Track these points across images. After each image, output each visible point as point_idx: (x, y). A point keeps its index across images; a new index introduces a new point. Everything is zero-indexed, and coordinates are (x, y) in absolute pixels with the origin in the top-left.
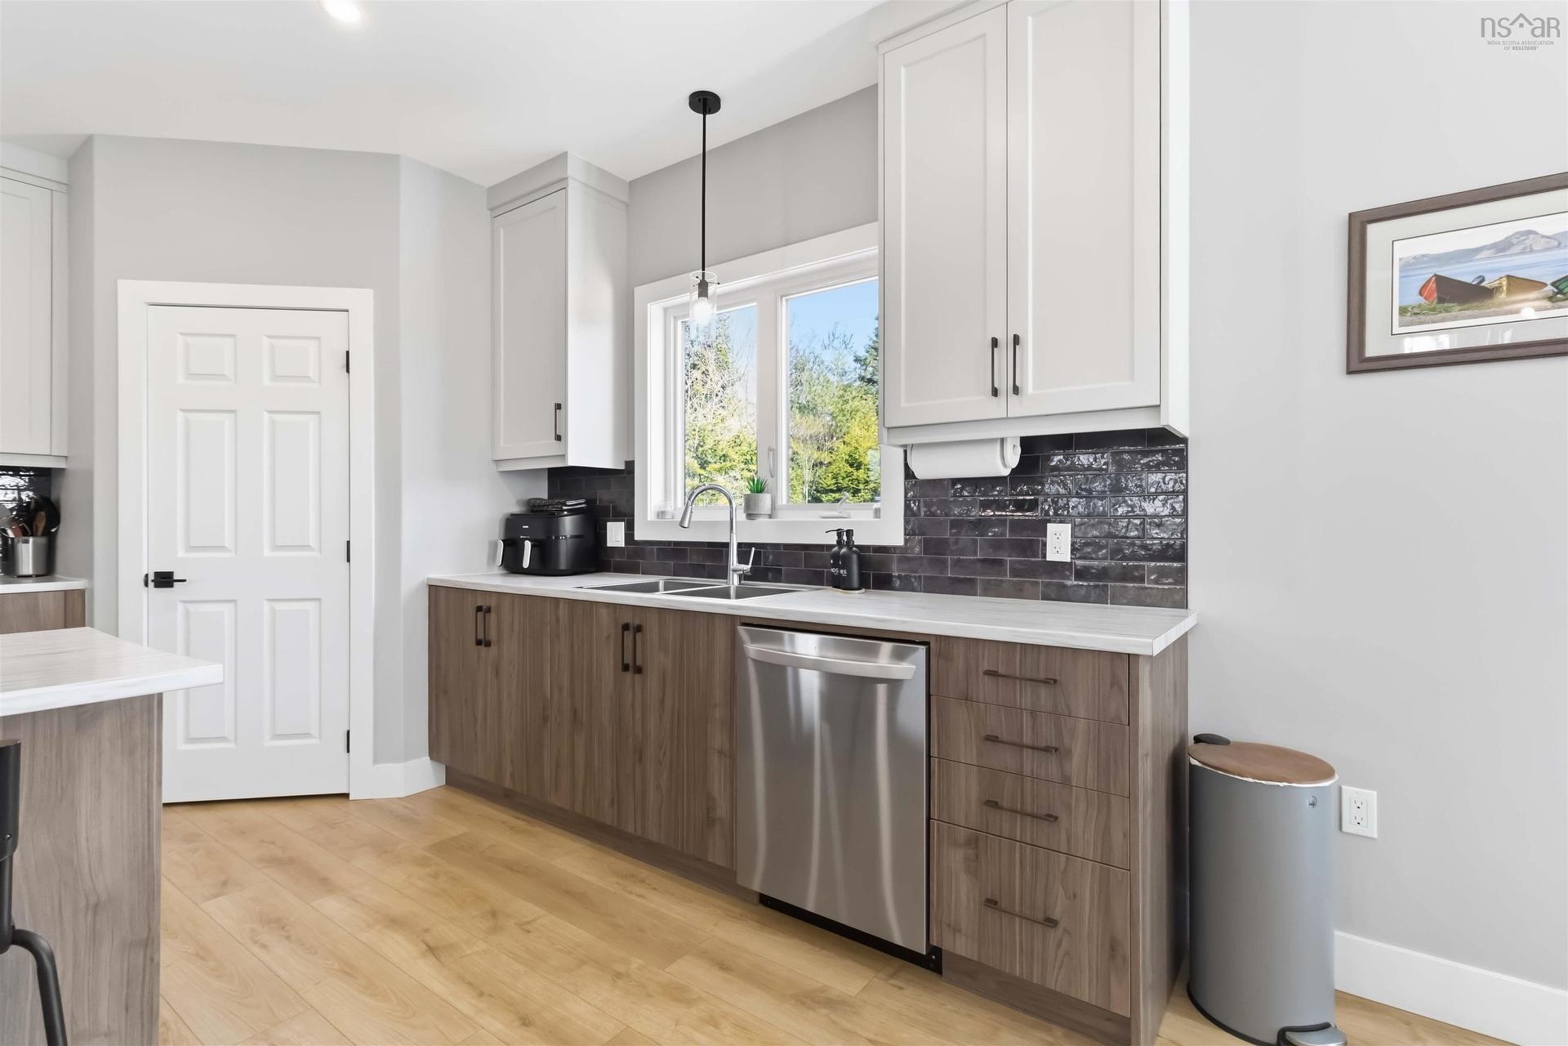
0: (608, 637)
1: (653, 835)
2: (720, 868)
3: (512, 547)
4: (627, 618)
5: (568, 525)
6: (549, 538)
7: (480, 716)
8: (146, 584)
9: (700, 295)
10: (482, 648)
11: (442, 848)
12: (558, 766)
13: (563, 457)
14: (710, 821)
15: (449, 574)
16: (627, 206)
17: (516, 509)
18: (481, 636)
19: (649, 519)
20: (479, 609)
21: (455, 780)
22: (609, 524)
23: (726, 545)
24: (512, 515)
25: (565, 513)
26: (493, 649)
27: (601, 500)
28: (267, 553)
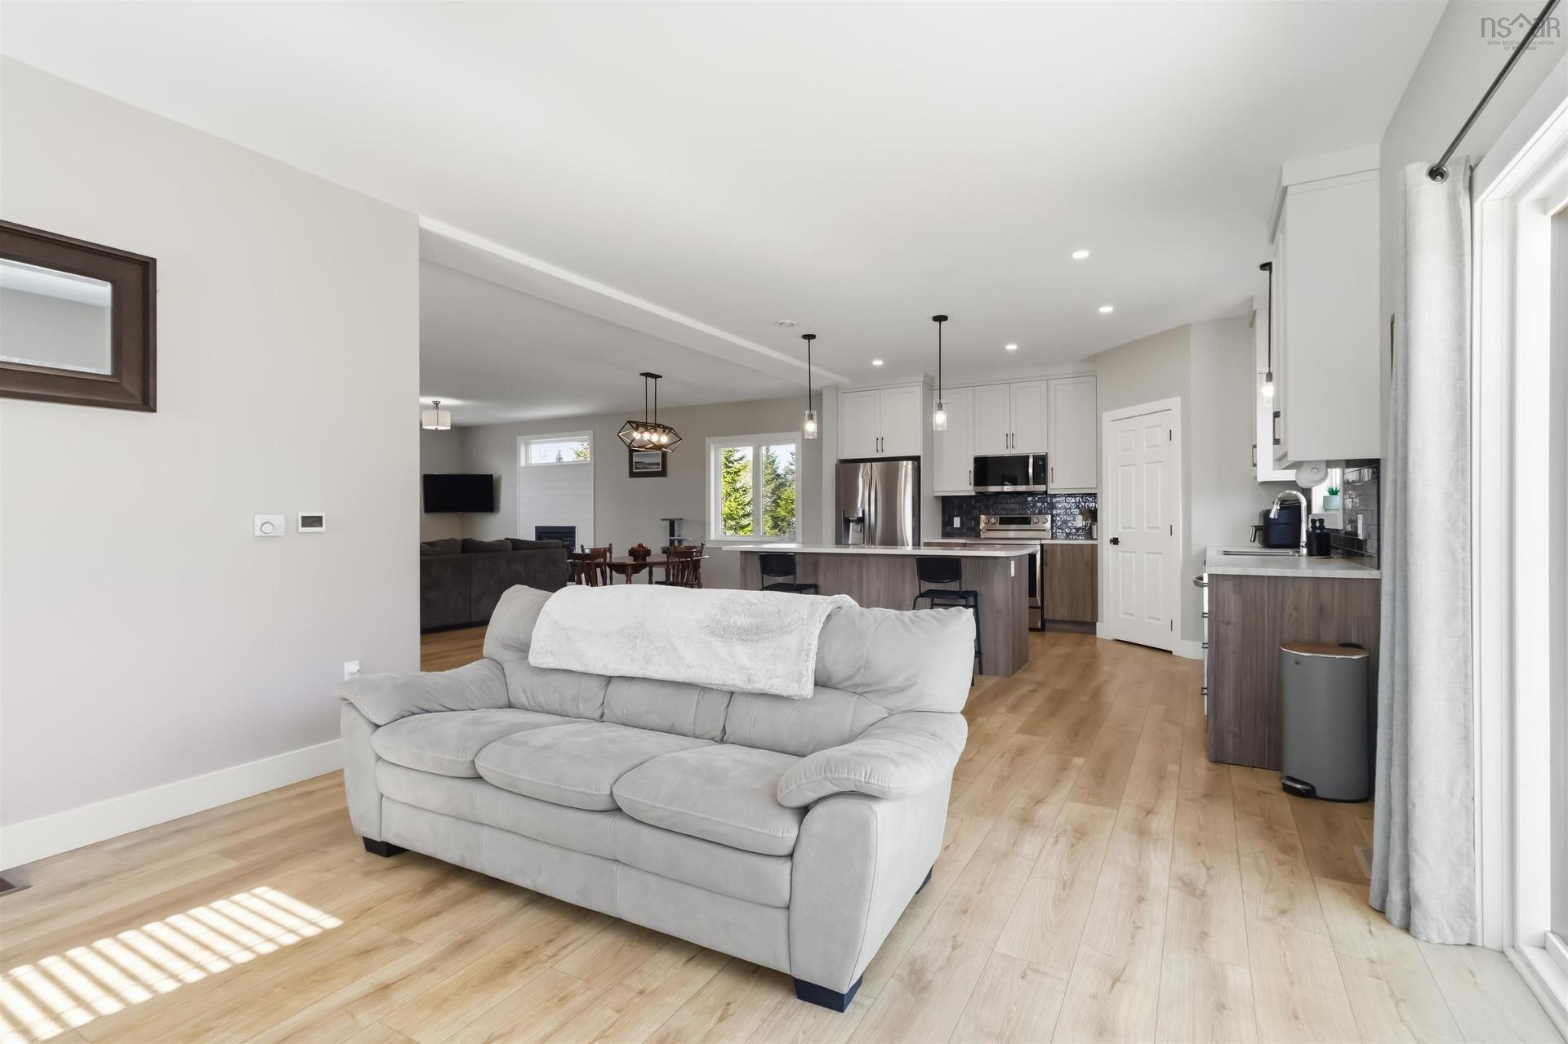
8: (1111, 543)
28: (1146, 530)
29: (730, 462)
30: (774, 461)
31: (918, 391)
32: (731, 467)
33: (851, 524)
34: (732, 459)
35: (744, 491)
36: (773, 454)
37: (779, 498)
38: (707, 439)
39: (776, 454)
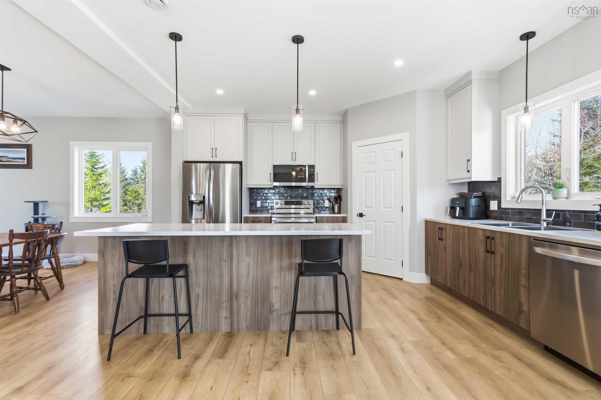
0: (482, 241)
1: (498, 312)
2: (524, 329)
3: (453, 208)
4: (488, 235)
5: (473, 202)
6: (466, 206)
7: (440, 263)
8: (357, 216)
9: (525, 112)
10: (441, 241)
11: (427, 299)
12: (465, 282)
13: (470, 178)
14: (521, 312)
15: (431, 217)
16: (499, 80)
17: (455, 196)
18: (440, 237)
19: (507, 199)
20: (440, 228)
21: (434, 282)
22: (491, 202)
23: (541, 210)
24: (453, 198)
25: (473, 197)
26: (444, 241)
27: (488, 193)
28: (382, 209)
29: (95, 168)
30: (124, 172)
31: (240, 120)
32: (95, 171)
33: (194, 205)
34: (96, 167)
35: (105, 185)
36: (123, 168)
37: (127, 190)
38: (72, 143)
39: (125, 168)
